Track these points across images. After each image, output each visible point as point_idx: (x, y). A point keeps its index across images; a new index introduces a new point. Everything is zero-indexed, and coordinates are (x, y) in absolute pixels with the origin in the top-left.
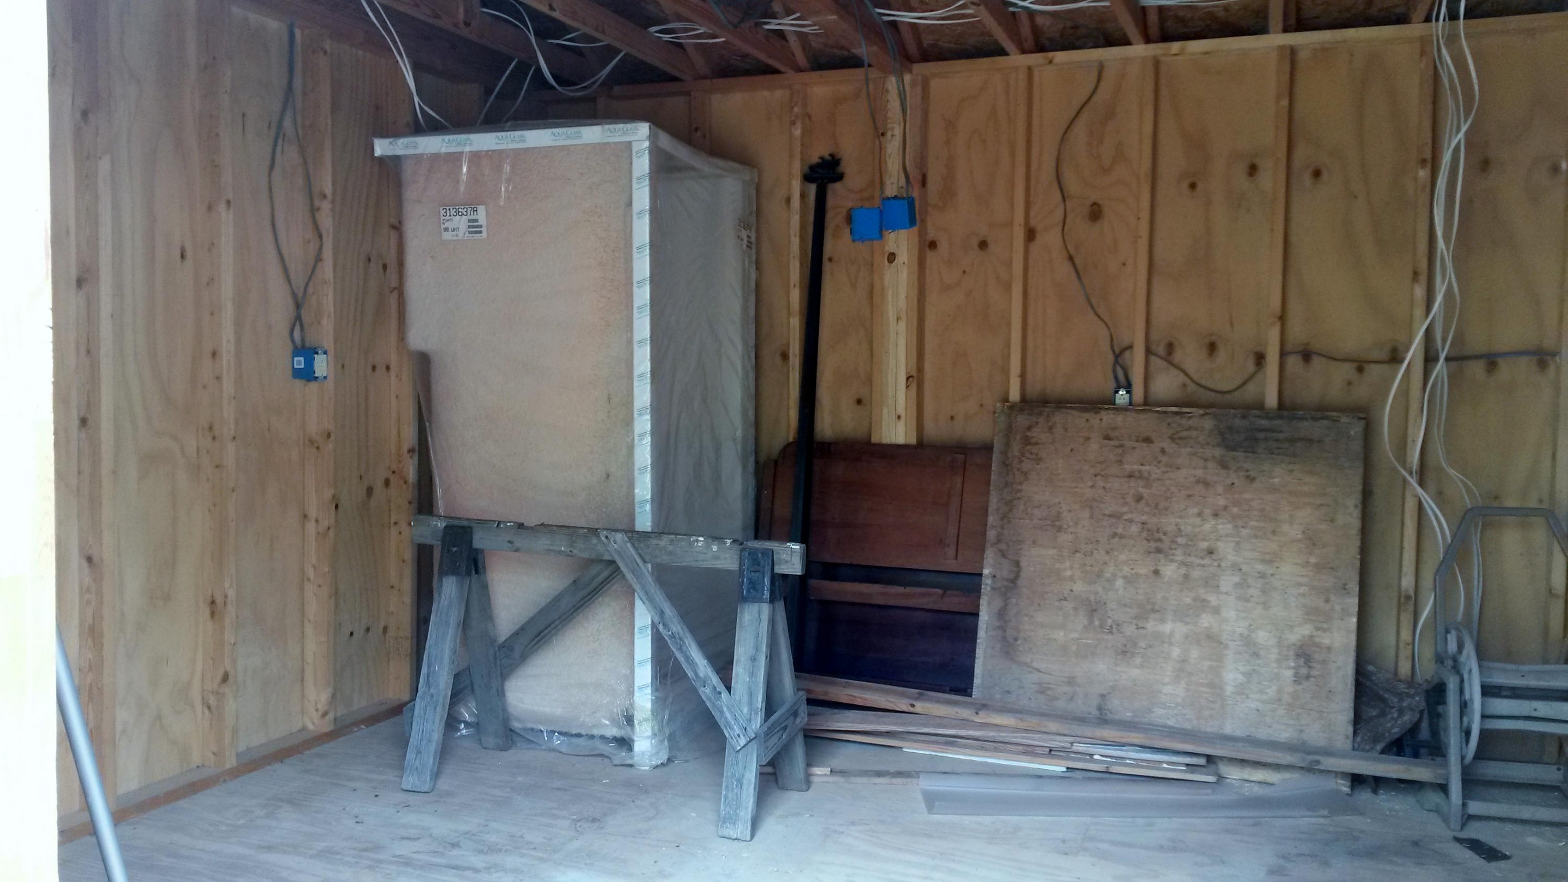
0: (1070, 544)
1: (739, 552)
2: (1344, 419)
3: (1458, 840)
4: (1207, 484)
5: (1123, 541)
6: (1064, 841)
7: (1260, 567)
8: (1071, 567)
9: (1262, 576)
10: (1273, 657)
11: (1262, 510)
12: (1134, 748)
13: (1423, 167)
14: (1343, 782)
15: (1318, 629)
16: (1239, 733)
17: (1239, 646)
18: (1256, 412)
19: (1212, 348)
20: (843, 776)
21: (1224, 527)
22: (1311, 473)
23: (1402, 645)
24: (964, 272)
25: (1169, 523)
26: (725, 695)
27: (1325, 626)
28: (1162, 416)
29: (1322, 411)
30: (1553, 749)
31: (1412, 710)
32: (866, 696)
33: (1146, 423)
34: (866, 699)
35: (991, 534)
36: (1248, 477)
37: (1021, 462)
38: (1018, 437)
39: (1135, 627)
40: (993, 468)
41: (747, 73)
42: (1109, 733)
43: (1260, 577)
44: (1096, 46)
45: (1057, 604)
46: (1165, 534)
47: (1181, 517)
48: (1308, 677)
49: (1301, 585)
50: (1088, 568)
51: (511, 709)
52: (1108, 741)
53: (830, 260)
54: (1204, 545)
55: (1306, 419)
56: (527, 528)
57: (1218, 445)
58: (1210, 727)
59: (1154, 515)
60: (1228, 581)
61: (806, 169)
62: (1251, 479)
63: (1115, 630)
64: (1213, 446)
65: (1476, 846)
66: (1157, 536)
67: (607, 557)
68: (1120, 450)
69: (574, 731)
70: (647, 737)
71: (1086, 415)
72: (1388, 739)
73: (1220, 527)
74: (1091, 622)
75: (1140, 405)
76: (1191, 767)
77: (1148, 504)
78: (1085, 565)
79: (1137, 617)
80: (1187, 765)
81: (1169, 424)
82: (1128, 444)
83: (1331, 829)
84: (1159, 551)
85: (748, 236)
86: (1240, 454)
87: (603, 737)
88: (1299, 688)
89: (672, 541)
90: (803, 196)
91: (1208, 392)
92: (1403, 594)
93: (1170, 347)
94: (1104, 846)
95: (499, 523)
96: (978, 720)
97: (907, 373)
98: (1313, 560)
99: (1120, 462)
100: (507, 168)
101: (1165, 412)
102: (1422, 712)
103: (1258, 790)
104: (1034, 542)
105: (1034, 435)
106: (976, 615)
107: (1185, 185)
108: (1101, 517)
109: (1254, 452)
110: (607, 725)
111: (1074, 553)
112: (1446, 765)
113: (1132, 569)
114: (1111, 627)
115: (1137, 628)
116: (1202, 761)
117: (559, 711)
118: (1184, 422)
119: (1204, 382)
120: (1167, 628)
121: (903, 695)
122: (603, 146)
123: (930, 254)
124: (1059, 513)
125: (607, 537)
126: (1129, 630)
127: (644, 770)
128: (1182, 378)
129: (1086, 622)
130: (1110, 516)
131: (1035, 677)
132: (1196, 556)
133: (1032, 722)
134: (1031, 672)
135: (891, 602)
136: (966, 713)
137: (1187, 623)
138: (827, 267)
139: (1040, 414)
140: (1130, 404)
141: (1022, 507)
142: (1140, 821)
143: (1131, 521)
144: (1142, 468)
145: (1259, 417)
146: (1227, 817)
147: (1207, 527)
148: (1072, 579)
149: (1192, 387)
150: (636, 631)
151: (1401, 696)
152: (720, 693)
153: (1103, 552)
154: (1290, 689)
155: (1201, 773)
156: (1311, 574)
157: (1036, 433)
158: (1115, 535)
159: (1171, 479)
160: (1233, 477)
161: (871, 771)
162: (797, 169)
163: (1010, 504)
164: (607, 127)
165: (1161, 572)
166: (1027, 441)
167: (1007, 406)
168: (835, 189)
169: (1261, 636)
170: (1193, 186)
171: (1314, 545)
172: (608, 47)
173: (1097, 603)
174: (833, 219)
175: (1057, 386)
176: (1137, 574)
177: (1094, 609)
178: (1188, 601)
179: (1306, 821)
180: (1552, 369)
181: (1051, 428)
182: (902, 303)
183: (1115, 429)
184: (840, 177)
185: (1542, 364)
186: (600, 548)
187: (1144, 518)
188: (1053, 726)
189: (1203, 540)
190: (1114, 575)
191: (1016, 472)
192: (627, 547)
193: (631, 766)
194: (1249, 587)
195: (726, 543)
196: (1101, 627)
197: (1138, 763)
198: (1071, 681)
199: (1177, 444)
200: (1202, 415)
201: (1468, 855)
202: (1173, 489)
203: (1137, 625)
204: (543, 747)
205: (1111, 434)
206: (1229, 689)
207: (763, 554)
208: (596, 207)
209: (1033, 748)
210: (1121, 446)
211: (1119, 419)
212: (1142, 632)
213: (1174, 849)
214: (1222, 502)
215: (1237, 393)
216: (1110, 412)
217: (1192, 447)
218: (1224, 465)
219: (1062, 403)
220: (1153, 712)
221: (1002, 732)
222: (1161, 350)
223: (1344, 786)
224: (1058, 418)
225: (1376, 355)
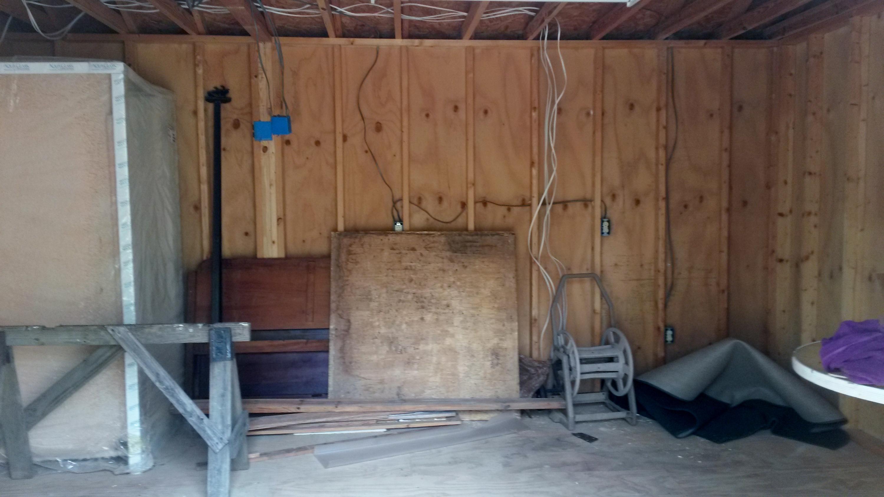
0: (377, 307)
1: (208, 331)
2: (506, 235)
3: (574, 435)
4: (444, 271)
5: (404, 304)
6: (402, 469)
7: (472, 311)
8: (378, 320)
9: (473, 316)
10: (481, 356)
11: (471, 282)
12: (421, 412)
13: (535, 111)
14: (517, 414)
15: (501, 340)
16: (468, 397)
17: (464, 352)
18: (465, 232)
19: (440, 199)
20: (268, 456)
21: (454, 292)
22: (493, 262)
23: (533, 343)
24: (307, 158)
25: (427, 292)
26: (206, 420)
27: (503, 338)
28: (419, 236)
29: (494, 231)
30: (598, 385)
31: (543, 374)
32: (271, 407)
33: (412, 240)
34: (270, 409)
35: (333, 306)
36: (464, 266)
37: (347, 264)
38: (345, 250)
39: (413, 348)
40: (332, 269)
41: (161, 32)
42: (408, 407)
43: (472, 317)
44: (375, 37)
45: (372, 341)
46: (425, 298)
47: (432, 289)
48: (497, 364)
49: (491, 318)
50: (387, 320)
51: (33, 450)
52: (408, 411)
53: (224, 149)
54: (445, 302)
55: (488, 235)
56: (48, 329)
57: (448, 250)
58: (453, 396)
59: (419, 289)
60: (457, 320)
61: (206, 95)
62: (465, 267)
63: (403, 352)
64: (446, 251)
65: (582, 436)
66: (422, 299)
67: (113, 343)
68: (399, 255)
69: (82, 458)
70: (139, 454)
71: (381, 237)
72: (535, 390)
73: (452, 292)
74: (390, 349)
75: (408, 231)
76: (448, 418)
77: (416, 284)
78: (385, 318)
79: (414, 344)
80: (447, 417)
81: (424, 240)
82: (404, 252)
83: (521, 439)
84: (423, 307)
85: (174, 135)
86: (459, 255)
87: (103, 458)
88: (494, 370)
89: (160, 328)
90: (206, 110)
91: (440, 223)
92: (533, 318)
93: (420, 199)
94: (423, 468)
95: (27, 327)
96: (337, 410)
97: (278, 216)
98: (496, 306)
99: (400, 262)
100: (14, 87)
101: (421, 234)
102: (548, 375)
103: (480, 425)
104: (357, 308)
105: (353, 249)
106: (327, 351)
107: (424, 115)
108: (392, 292)
109: (466, 253)
110: (106, 451)
111: (379, 313)
112: (564, 398)
113: (410, 318)
114: (401, 350)
115: (415, 349)
116: (453, 414)
117: (70, 447)
118: (431, 239)
119: (437, 218)
120: (429, 347)
121: (292, 403)
122: (89, 76)
123: (287, 148)
124: (370, 291)
125: (113, 330)
126: (411, 350)
127: (137, 475)
128: (426, 216)
129: (388, 349)
130: (397, 291)
131: (363, 382)
132: (442, 309)
133: (367, 407)
134: (360, 380)
135: (276, 350)
136: (330, 408)
137: (439, 344)
138: (223, 153)
139: (356, 238)
140: (403, 230)
141: (349, 290)
142: (434, 451)
143: (408, 293)
144: (411, 264)
145: (467, 235)
146: (473, 441)
147: (446, 293)
148: (379, 326)
149: (431, 220)
150: (127, 387)
151: (536, 368)
152: (202, 419)
153: (394, 311)
154: (490, 371)
155: (454, 421)
156: (496, 313)
157: (354, 248)
158: (400, 301)
159: (426, 269)
160: (456, 267)
161: (283, 450)
162: (201, 94)
163: (342, 288)
164: (92, 63)
165: (425, 319)
166: (349, 253)
167: (337, 233)
168: (226, 108)
169: (475, 346)
170: (427, 115)
171: (496, 298)
172: (74, 8)
173: (393, 338)
174: (226, 125)
175: (362, 222)
176: (413, 321)
177: (391, 341)
178: (439, 332)
179: (508, 437)
180: (590, 208)
181: (362, 245)
182: (273, 176)
183: (395, 244)
184: (228, 100)
185: (586, 206)
186: (108, 338)
187: (414, 291)
188: (379, 408)
189: (444, 300)
190: (401, 323)
191: (345, 270)
192: (128, 335)
193: (128, 473)
194: (467, 322)
195: (198, 326)
196: (396, 350)
197: (422, 420)
198: (382, 382)
199: (428, 250)
200: (439, 235)
201: (581, 441)
202: (428, 274)
203: (414, 347)
204: (60, 472)
205: (395, 247)
206: (462, 375)
207: (224, 331)
208: (84, 115)
209: (368, 421)
210: (400, 253)
211: (398, 239)
212: (417, 351)
213: (456, 463)
214: (452, 279)
215: (453, 223)
216: (393, 235)
217: (435, 252)
218: (451, 260)
219: (367, 231)
220: (425, 392)
221: (351, 415)
222: (415, 201)
223: (517, 416)
224: (367, 239)
225: (515, 202)
